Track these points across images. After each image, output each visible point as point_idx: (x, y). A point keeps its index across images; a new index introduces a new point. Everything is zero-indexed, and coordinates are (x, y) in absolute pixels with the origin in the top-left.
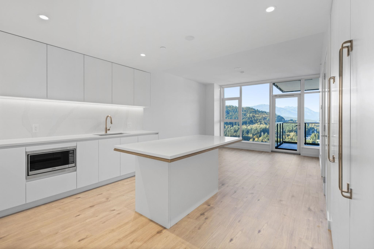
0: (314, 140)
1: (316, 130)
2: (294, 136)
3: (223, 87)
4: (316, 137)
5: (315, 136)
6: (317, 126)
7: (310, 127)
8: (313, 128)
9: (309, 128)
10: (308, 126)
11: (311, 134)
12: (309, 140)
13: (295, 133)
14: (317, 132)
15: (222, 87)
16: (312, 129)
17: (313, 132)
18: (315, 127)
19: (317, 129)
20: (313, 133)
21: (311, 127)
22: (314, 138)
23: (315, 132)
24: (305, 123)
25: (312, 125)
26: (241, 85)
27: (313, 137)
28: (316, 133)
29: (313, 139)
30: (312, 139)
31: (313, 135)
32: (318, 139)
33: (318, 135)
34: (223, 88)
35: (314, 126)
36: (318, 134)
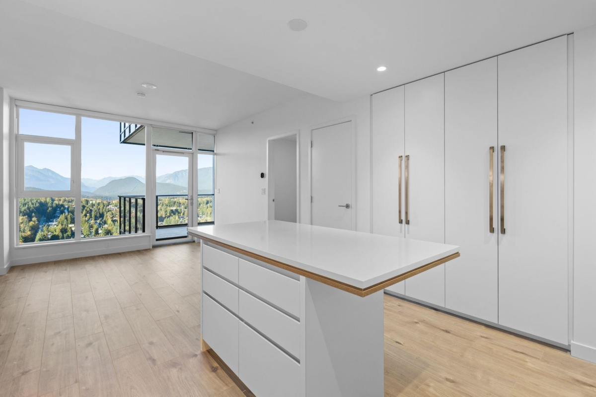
0: (64, 226)
1: (68, 209)
2: (22, 223)
3: (18, 103)
4: (67, 220)
5: (66, 218)
6: (69, 202)
7: (56, 204)
8: (62, 205)
9: (54, 205)
10: (52, 203)
11: (59, 217)
12: (55, 226)
13: (24, 217)
14: (69, 212)
15: (15, 103)
16: (60, 208)
17: (62, 212)
18: (65, 203)
19: (68, 207)
20: (62, 214)
21: (59, 204)
22: (65, 223)
23: (66, 211)
24: (157, 197)
25: (60, 200)
26: (79, 112)
27: (63, 222)
28: (67, 214)
29: (62, 225)
30: (60, 225)
31: (62, 217)
32: (70, 224)
33: (71, 216)
34: (16, 106)
35: (63, 202)
36: (70, 214)
